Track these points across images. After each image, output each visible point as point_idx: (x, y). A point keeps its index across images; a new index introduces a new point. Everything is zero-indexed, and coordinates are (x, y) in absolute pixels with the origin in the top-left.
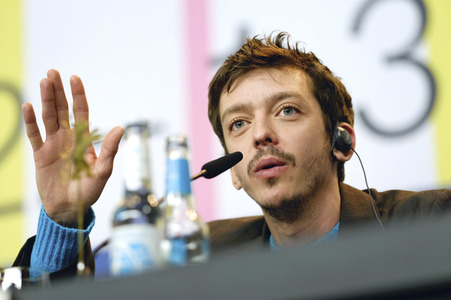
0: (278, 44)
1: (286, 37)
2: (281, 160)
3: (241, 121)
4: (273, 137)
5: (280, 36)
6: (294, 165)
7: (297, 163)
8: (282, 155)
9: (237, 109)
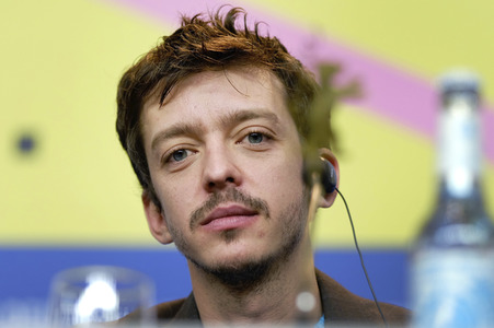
0: (230, 27)
1: (241, 16)
2: (249, 208)
3: (183, 150)
4: (236, 174)
5: (233, 13)
6: (268, 215)
7: (272, 214)
8: (249, 201)
9: (179, 132)
